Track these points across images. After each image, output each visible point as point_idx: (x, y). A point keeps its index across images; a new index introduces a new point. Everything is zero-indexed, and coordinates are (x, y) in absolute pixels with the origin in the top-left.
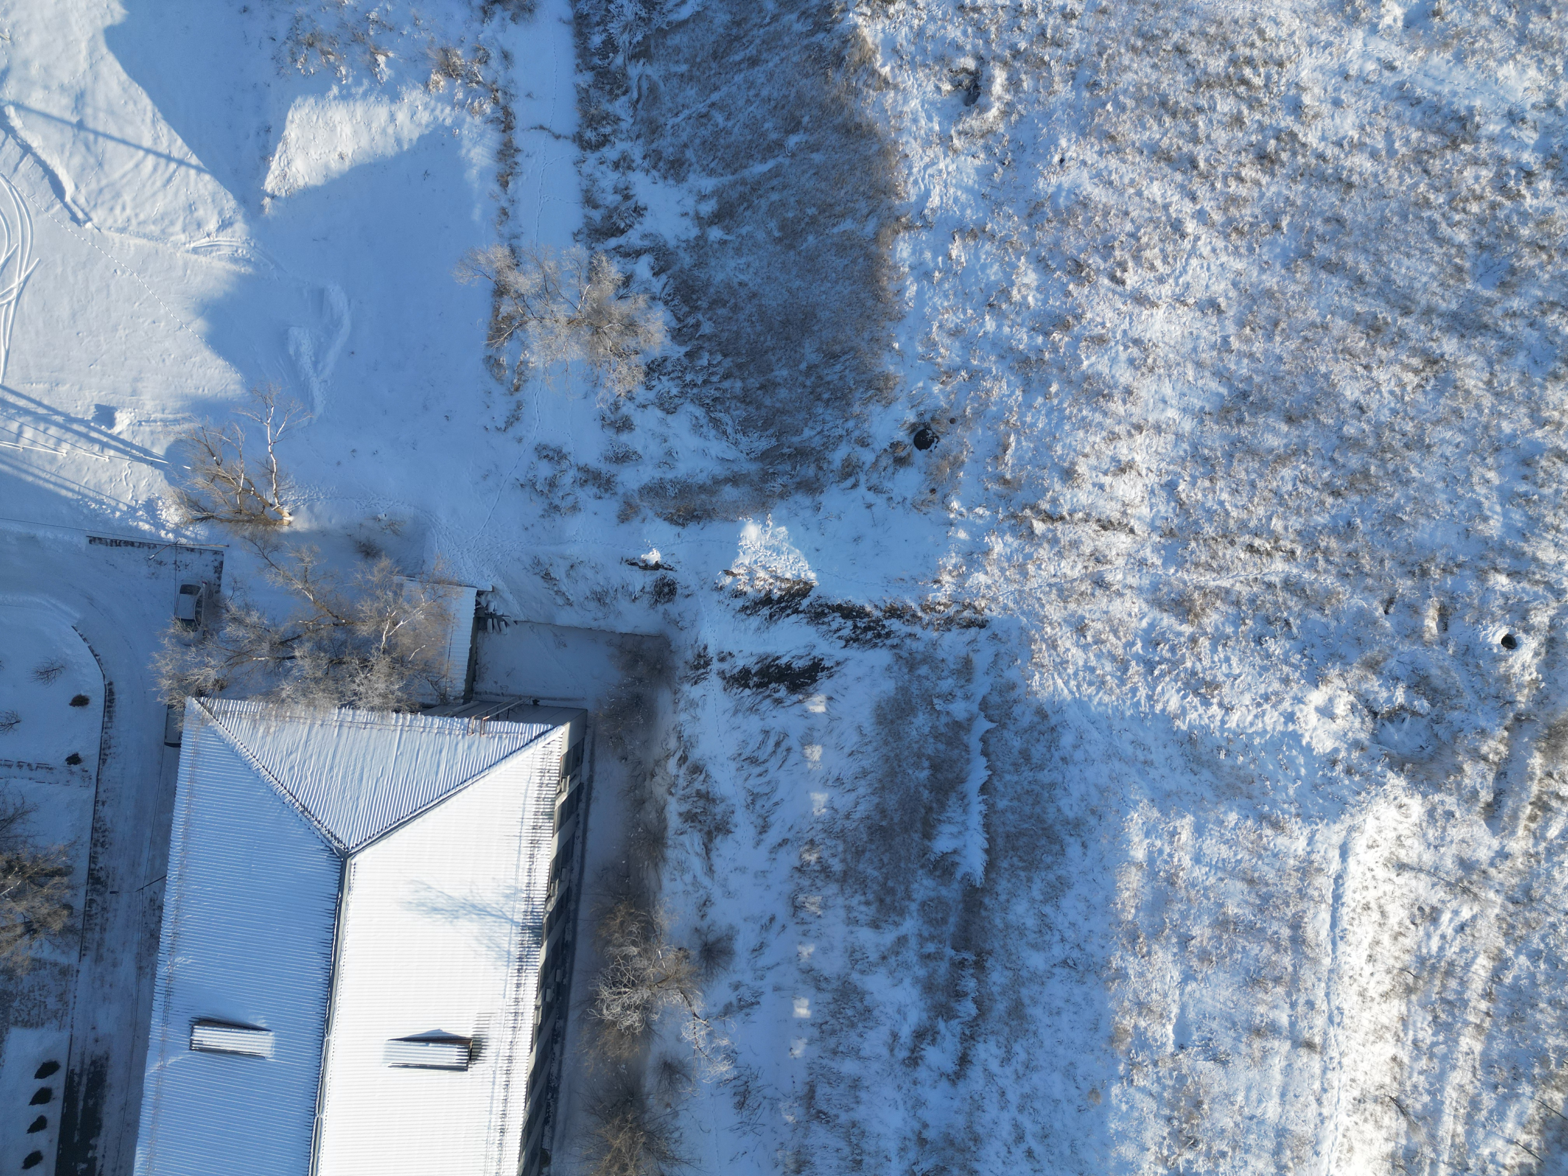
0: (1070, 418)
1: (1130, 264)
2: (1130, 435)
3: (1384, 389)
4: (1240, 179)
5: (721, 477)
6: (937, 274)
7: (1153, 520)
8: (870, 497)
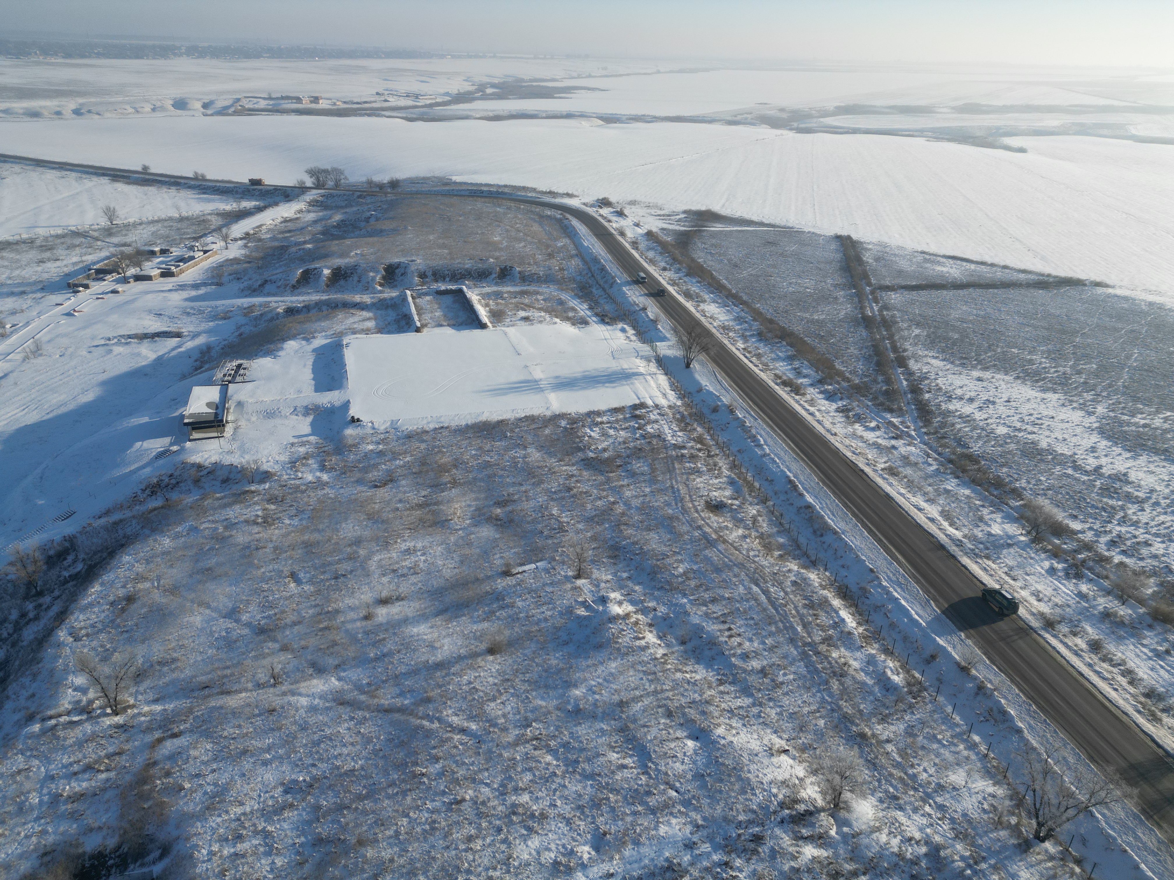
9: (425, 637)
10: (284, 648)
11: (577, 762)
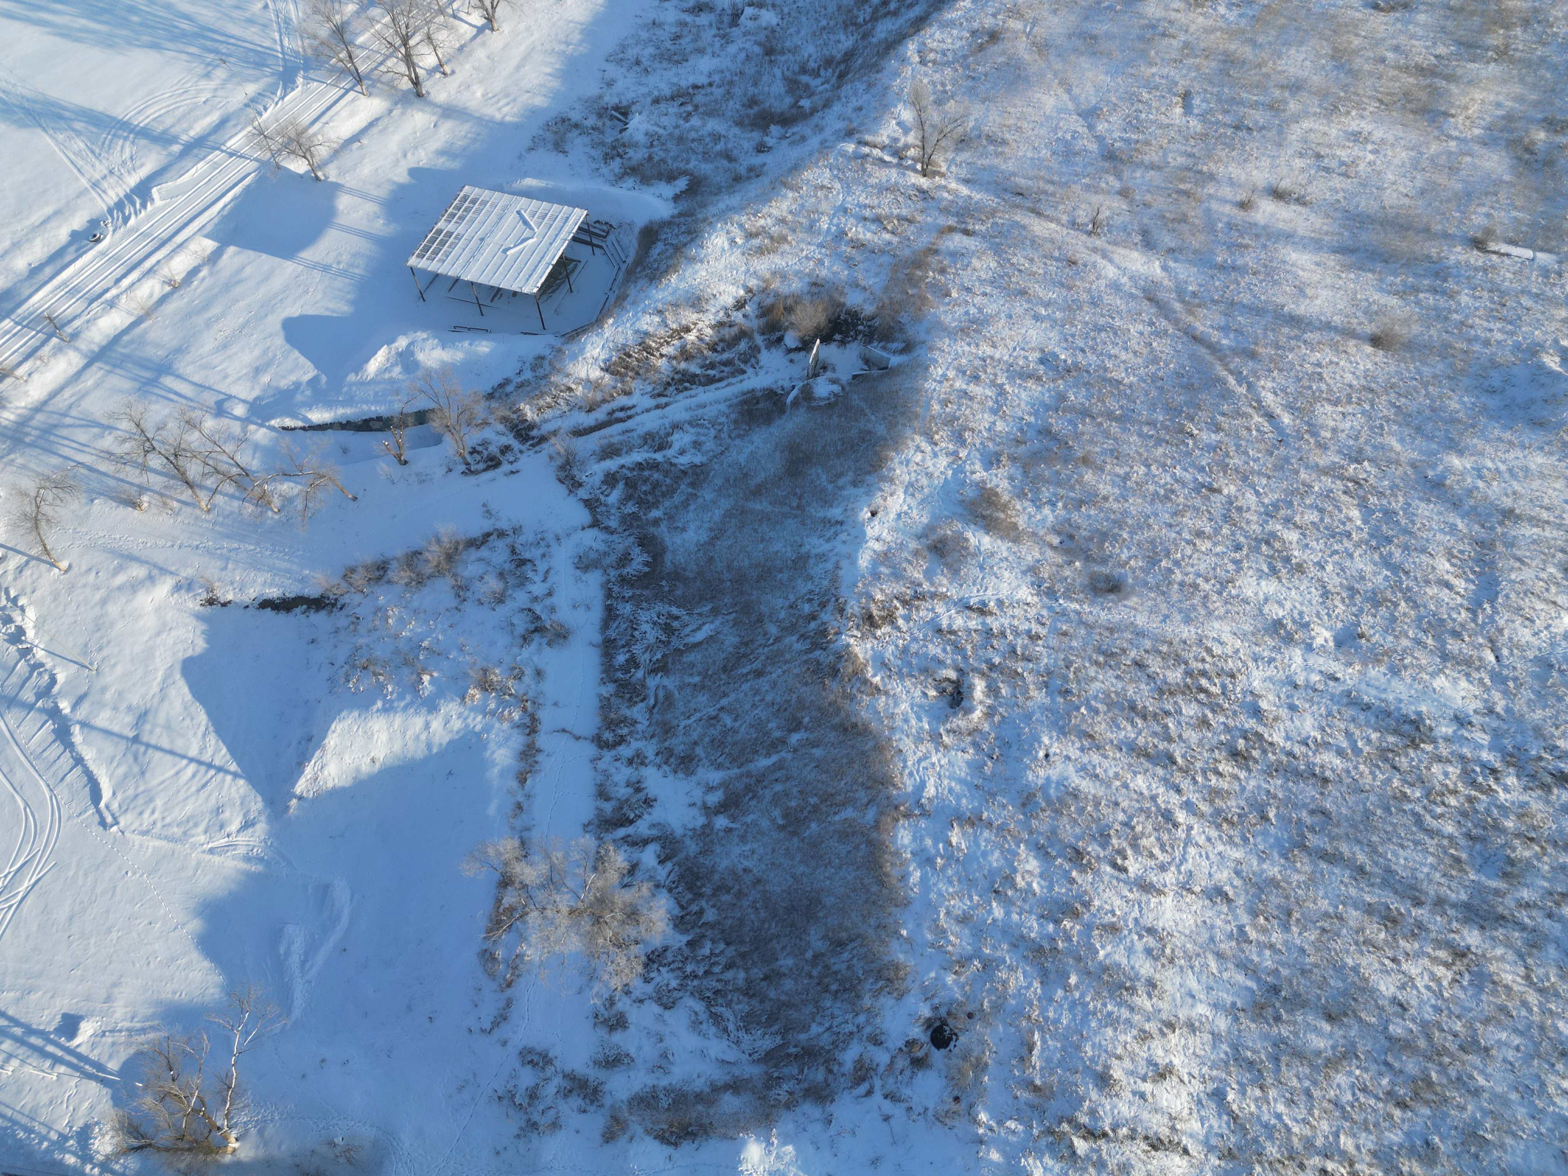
0: (1095, 1014)
1: (1129, 852)
2: (1163, 1035)
3: (1420, 984)
4: (1220, 774)
5: (720, 1083)
6: (939, 860)
7: (1207, 1137)
8: (887, 1106)
9: (1301, 273)
10: (1124, 193)
11: (1389, 540)
